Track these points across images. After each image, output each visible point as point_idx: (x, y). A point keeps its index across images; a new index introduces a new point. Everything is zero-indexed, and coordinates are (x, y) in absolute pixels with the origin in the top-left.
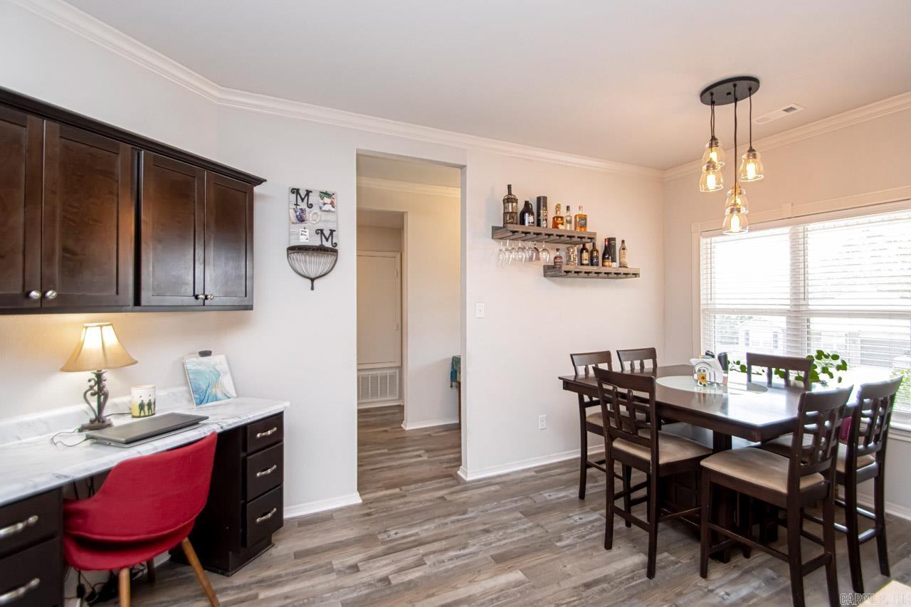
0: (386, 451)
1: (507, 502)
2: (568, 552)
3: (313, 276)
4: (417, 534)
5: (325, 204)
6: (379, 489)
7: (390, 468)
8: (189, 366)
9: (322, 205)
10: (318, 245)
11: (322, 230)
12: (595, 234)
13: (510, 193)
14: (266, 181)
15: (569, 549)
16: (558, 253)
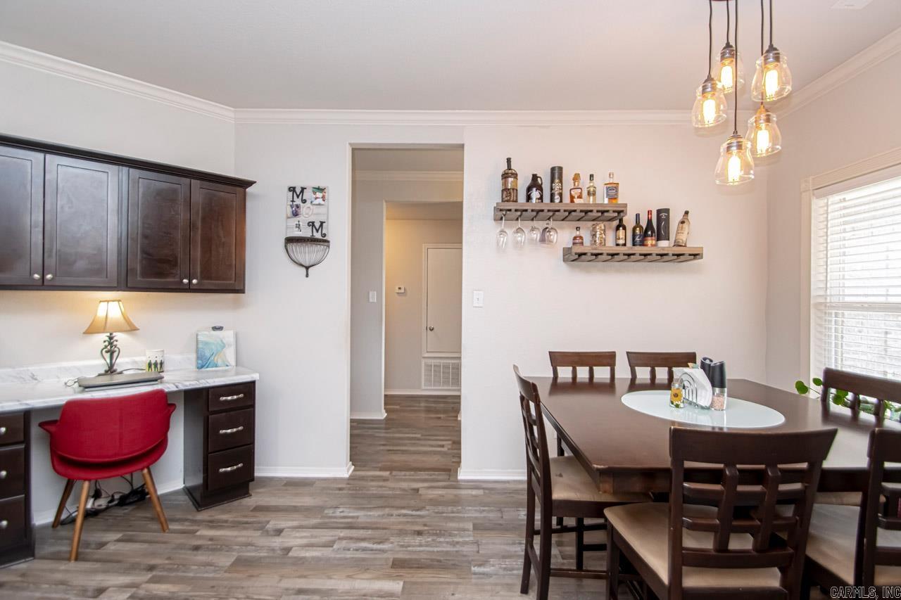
0: (419, 436)
1: (471, 510)
2: (473, 581)
3: (307, 265)
4: (357, 517)
5: (316, 198)
6: (375, 469)
7: (403, 452)
8: (200, 338)
9: (313, 200)
10: (309, 236)
11: (313, 223)
12: (625, 205)
13: (509, 168)
14: (255, 182)
15: (478, 578)
16: (578, 232)
